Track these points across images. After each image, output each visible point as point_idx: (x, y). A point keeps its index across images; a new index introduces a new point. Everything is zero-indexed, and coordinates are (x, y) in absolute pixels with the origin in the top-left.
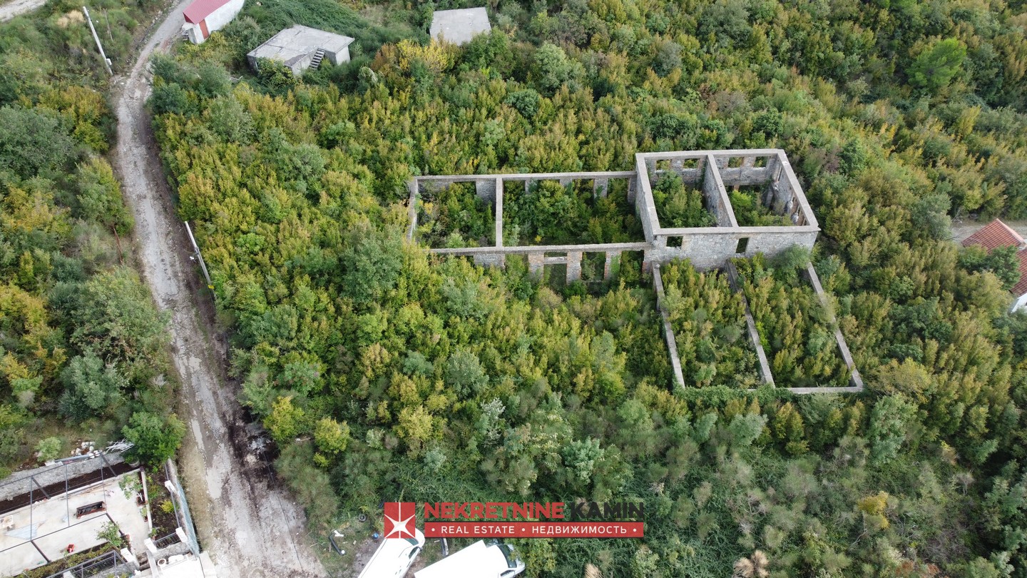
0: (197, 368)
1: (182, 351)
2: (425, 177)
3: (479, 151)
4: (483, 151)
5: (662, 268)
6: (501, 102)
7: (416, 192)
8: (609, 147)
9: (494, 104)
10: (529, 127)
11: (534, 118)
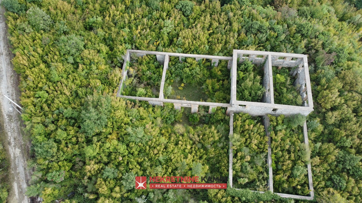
0: (19, 155)
1: (13, 145)
2: (132, 51)
3: (160, 36)
4: (162, 36)
5: (235, 117)
6: (175, 6)
7: (128, 59)
8: (223, 39)
9: (171, 8)
10: (186, 23)
11: (190, 17)
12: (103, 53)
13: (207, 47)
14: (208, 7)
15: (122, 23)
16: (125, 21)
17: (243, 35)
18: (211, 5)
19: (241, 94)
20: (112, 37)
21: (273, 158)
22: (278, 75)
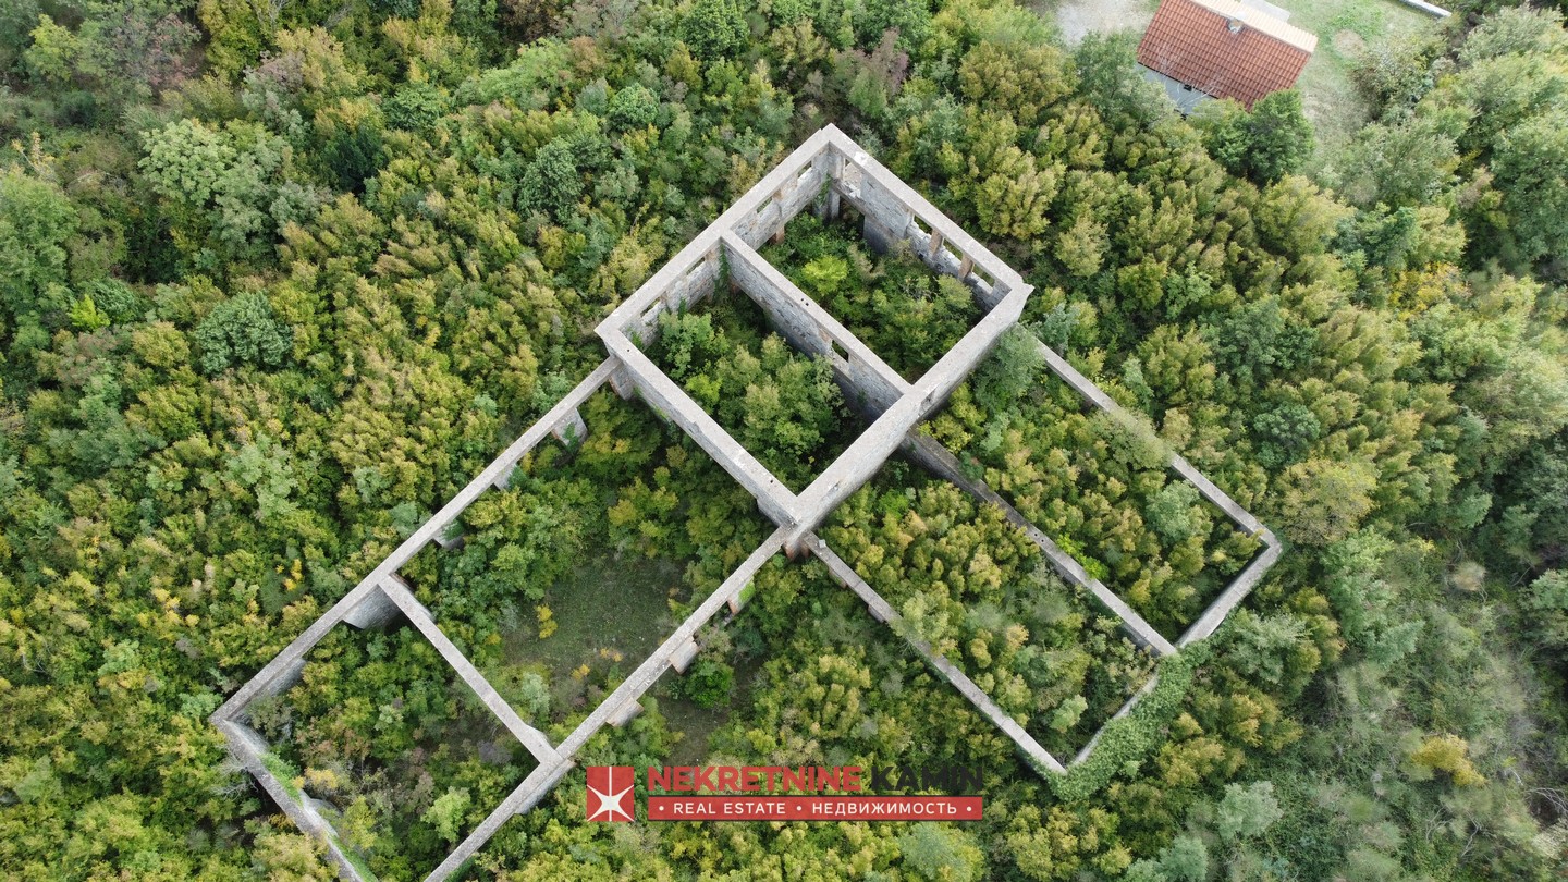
2: (236, 701)
3: (275, 535)
4: (282, 531)
5: (835, 545)
6: (198, 369)
7: (253, 750)
8: (507, 318)
9: (191, 392)
10: (311, 387)
11: (299, 354)
12: (140, 841)
13: (484, 400)
14: (324, 252)
15: (71, 647)
16: (70, 630)
17: (551, 236)
18: (326, 236)
19: (772, 451)
20: (98, 741)
21: (1070, 549)
22: (812, 270)
